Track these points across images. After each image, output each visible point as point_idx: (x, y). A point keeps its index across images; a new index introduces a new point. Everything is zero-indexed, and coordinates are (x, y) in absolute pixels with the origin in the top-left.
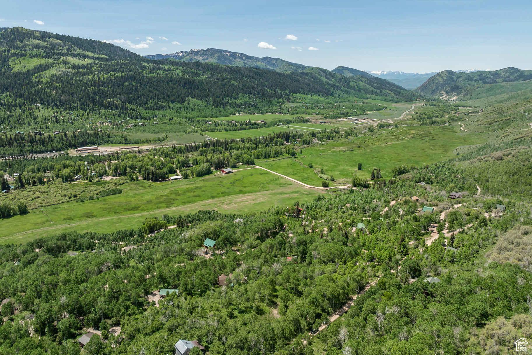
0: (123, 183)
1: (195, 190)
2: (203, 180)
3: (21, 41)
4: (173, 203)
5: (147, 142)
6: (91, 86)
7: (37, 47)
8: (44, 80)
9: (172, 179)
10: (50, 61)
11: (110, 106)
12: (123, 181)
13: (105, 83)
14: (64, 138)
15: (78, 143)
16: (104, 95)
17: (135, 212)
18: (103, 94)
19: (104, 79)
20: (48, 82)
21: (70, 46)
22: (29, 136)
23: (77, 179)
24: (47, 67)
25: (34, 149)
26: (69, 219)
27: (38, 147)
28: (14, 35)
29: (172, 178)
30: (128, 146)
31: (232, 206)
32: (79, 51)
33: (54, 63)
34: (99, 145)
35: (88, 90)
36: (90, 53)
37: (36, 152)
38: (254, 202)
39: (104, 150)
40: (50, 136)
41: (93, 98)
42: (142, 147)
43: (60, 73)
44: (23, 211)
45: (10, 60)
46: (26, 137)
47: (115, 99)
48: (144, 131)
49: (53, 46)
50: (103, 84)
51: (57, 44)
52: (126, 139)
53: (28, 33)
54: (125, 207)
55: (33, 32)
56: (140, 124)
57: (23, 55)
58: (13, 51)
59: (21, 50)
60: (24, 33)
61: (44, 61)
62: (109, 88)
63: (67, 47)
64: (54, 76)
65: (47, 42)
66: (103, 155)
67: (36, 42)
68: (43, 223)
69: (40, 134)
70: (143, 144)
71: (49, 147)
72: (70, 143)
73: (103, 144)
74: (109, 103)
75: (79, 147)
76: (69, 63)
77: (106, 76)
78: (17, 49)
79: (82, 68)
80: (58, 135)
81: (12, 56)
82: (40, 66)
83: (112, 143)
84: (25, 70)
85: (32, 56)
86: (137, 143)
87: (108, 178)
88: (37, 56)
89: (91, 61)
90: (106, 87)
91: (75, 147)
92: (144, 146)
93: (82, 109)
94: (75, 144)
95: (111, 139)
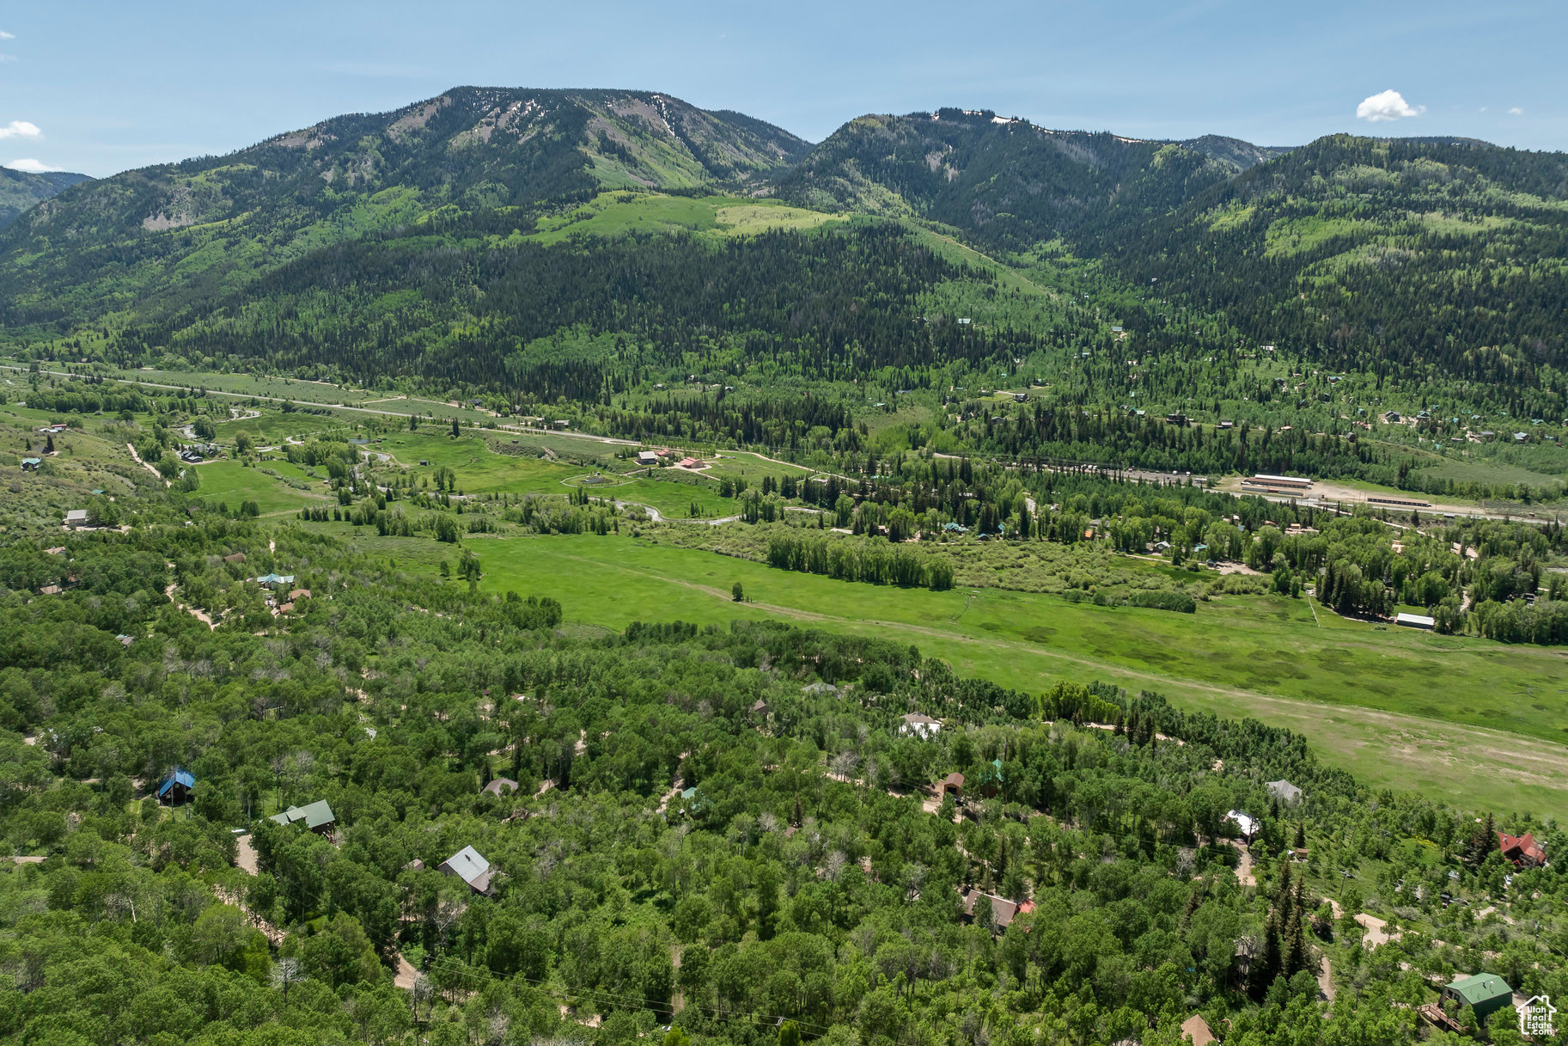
0: (1245, 592)
1: (1407, 674)
2: (1490, 656)
3: (1325, 174)
4: (1276, 683)
5: (1476, 493)
6: (1449, 301)
7: (1359, 187)
8: (1318, 281)
9: (1400, 623)
10: (1370, 225)
11: (1477, 371)
12: (1250, 586)
13: (1499, 292)
14: (1236, 441)
15: (1263, 460)
16: (1476, 332)
17: (1145, 665)
18: (1472, 328)
19: (1502, 279)
20: (1329, 288)
21: (1470, 179)
22: (1151, 423)
23: (1156, 550)
24: (1350, 243)
25: (1142, 458)
26: (990, 628)
27: (1153, 453)
28: (1315, 156)
29: (1402, 617)
30: (1404, 496)
31: (1426, 759)
32: (1494, 191)
33: (1378, 233)
34: (1324, 477)
35: (1430, 313)
36: (1529, 197)
37: (1144, 466)
38: (1544, 781)
39: (1319, 493)
40: (1199, 429)
41: (1432, 340)
42: (1440, 507)
43: (1372, 260)
44: (942, 583)
45: (1271, 227)
46: (1143, 423)
47: (1510, 346)
48: (1509, 459)
49: (1412, 182)
50: (1491, 296)
51: (1425, 175)
52: (1403, 473)
53: (1353, 150)
54: (1140, 647)
55: (1369, 143)
56: (1520, 436)
57: (1311, 212)
58: (1290, 201)
59: (1311, 200)
60: (1343, 152)
61: (1347, 227)
62: (1504, 311)
63: (1458, 182)
64: (1351, 270)
65: (1401, 169)
66: (1295, 508)
67: (1364, 171)
68: (939, 618)
69: (1181, 421)
70: (1453, 499)
71: (1182, 459)
72: (1241, 458)
73: (1335, 477)
74: (1478, 358)
75: (1263, 472)
76: (1425, 231)
77: (1518, 270)
78: (1303, 196)
79: (1453, 248)
80: (1223, 432)
81: (1280, 216)
82: (1336, 238)
83: (1362, 477)
84: (1292, 252)
85: (1329, 215)
86: (1436, 493)
87: (1226, 569)
88: (1343, 213)
89: (1506, 223)
90: (1493, 307)
91: (1254, 470)
92: (1447, 503)
93: (1376, 369)
94: (1255, 461)
95: (1365, 466)
